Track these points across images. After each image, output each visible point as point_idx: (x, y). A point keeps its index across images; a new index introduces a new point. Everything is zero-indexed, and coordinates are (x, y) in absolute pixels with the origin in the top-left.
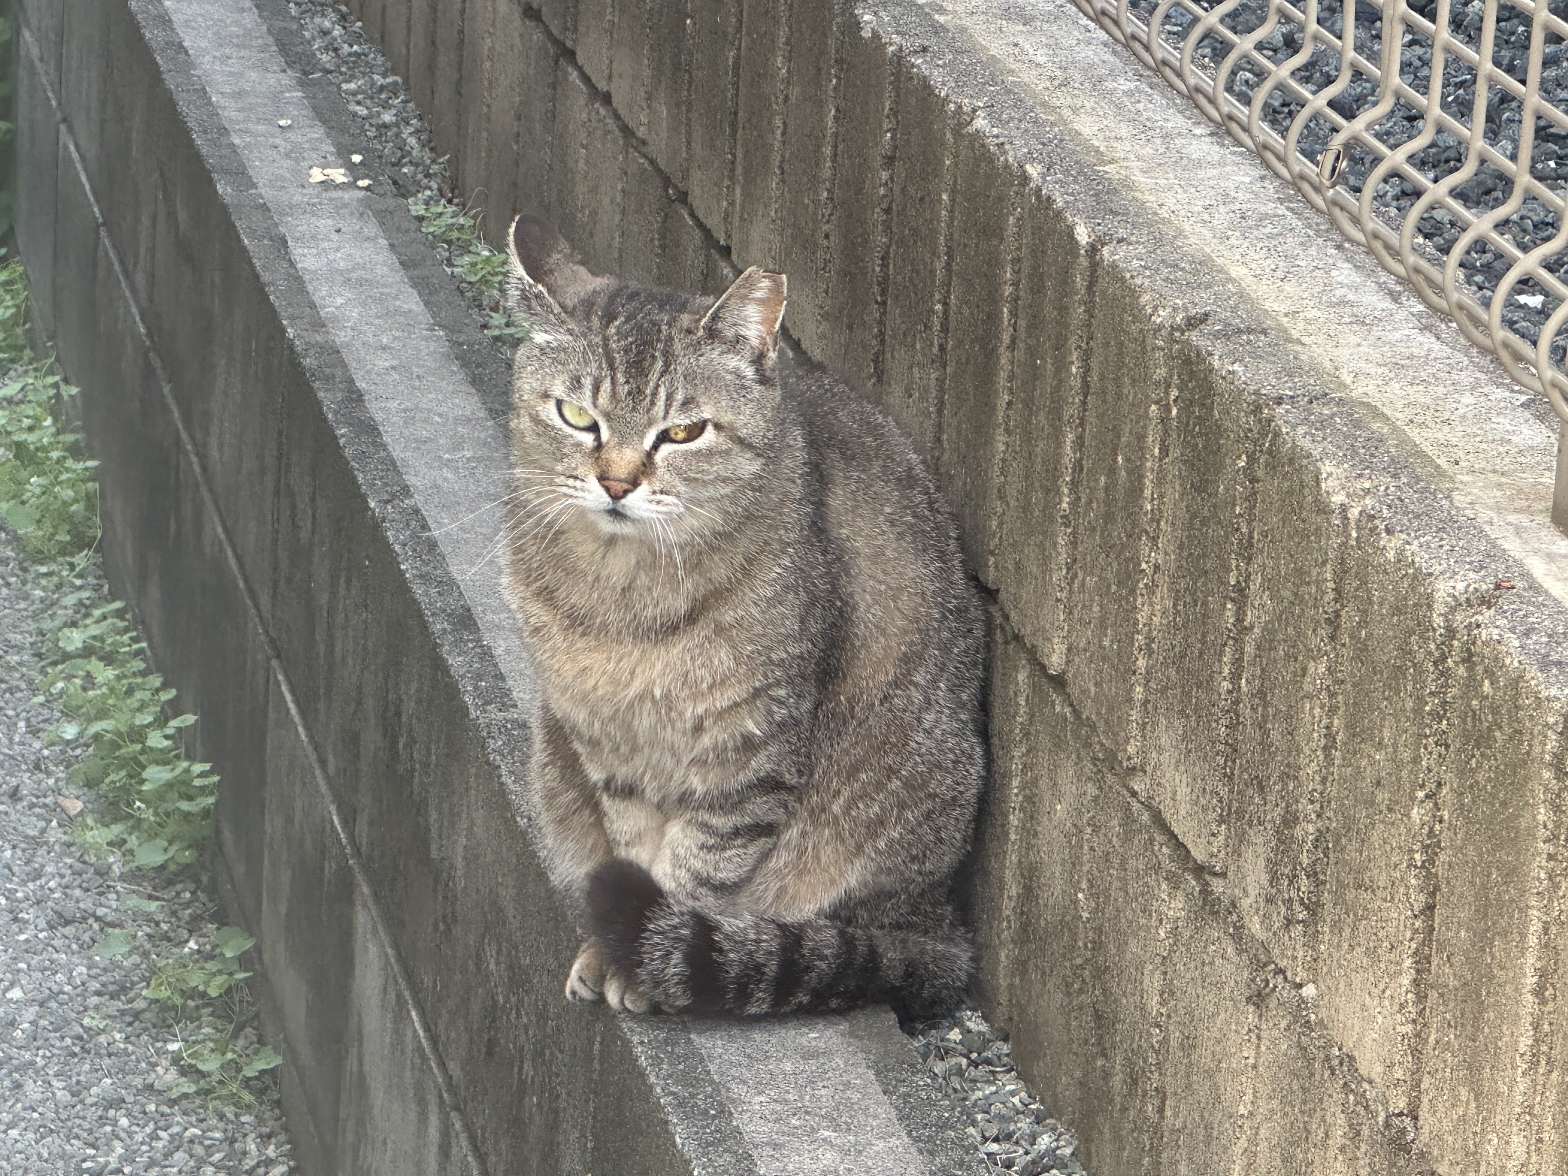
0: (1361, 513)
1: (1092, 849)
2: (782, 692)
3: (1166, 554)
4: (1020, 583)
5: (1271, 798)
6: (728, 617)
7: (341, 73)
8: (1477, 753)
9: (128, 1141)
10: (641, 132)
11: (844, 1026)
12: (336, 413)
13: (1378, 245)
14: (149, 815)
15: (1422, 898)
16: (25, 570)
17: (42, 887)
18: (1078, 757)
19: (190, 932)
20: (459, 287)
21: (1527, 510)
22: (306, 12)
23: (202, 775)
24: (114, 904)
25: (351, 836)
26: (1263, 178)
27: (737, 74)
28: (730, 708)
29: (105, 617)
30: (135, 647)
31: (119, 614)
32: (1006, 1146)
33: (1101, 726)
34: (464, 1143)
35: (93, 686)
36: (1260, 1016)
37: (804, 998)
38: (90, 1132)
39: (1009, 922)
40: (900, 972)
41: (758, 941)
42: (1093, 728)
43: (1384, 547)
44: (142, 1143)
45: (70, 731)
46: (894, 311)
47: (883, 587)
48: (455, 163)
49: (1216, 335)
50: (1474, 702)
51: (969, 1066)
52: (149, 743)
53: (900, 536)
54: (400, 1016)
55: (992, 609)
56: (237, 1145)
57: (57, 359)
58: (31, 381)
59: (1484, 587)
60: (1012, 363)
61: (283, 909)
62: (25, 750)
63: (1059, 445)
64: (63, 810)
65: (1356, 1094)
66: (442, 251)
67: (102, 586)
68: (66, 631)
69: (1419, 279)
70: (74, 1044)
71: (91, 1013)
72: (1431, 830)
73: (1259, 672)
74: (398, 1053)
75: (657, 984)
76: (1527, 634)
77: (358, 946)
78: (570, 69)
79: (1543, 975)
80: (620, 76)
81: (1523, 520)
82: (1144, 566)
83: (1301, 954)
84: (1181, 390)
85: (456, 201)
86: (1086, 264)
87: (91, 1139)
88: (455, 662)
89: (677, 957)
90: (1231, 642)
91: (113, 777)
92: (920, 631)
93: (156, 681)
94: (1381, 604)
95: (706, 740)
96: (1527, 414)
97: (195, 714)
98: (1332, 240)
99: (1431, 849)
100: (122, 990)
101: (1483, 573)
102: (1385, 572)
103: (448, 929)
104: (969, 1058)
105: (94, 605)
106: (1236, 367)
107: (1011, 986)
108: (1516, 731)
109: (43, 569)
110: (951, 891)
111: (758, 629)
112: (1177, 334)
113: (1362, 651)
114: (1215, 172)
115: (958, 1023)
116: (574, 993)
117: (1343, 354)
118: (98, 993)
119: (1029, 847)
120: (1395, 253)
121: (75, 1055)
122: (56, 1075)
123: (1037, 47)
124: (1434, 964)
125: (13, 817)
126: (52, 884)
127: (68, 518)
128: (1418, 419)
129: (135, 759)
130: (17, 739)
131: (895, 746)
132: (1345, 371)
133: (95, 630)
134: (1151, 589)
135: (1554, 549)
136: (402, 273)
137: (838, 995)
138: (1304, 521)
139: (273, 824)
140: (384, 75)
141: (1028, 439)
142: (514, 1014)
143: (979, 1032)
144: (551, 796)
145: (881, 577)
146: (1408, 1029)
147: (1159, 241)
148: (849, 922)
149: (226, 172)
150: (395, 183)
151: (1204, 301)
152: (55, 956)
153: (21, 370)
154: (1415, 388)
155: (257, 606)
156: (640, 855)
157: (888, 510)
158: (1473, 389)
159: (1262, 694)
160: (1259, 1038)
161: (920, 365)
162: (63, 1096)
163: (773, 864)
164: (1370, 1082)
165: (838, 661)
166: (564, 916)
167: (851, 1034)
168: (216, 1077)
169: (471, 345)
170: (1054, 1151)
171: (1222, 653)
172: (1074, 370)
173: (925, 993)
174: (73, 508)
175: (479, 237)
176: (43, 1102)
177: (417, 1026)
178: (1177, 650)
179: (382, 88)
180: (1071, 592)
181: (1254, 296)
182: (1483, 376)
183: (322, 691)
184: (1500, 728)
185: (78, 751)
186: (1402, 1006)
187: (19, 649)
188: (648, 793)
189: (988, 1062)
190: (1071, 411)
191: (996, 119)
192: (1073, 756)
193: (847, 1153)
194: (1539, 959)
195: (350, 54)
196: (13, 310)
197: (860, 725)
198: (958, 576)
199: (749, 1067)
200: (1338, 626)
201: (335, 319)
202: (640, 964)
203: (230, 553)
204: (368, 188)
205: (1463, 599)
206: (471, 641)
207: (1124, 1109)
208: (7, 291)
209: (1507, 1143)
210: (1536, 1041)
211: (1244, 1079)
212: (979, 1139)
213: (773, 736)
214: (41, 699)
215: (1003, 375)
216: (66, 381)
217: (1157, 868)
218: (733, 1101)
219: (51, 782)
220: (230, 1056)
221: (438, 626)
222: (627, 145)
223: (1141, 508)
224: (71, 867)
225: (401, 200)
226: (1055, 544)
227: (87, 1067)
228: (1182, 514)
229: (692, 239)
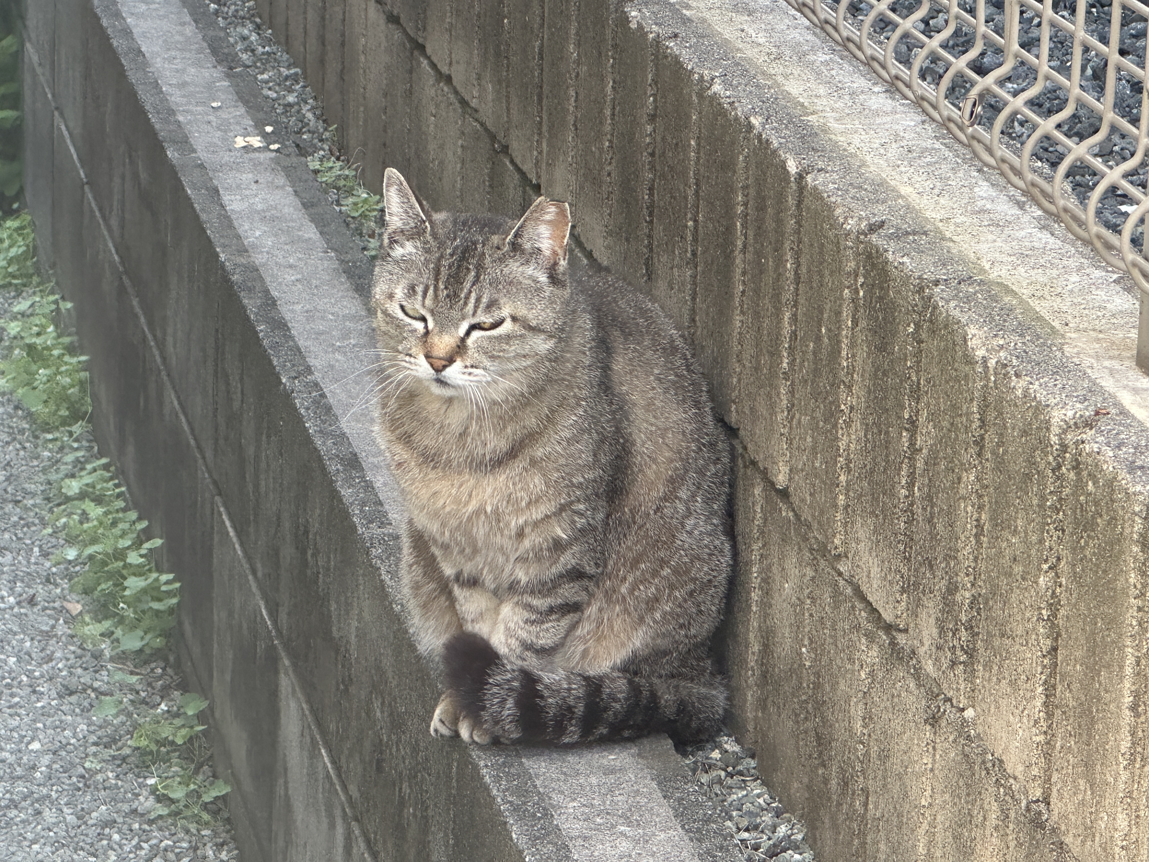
0: (997, 363)
1: (811, 615)
2: (582, 507)
3: (858, 397)
4: (753, 422)
5: (939, 573)
6: (539, 452)
7: (257, 68)
8: (1085, 535)
9: (120, 851)
10: (474, 103)
11: (634, 750)
12: (256, 314)
13: (1005, 167)
14: (130, 614)
15: (1049, 642)
16: (36, 437)
17: (53, 668)
18: (799, 549)
19: (162, 697)
20: (346, 221)
21: (1120, 358)
22: (230, 24)
23: (168, 583)
24: (106, 679)
25: (275, 622)
26: (923, 122)
27: (541, 58)
28: (543, 519)
29: (95, 470)
30: (117, 490)
31: (106, 467)
32: (754, 834)
33: (815, 526)
34: (363, 845)
35: (88, 520)
36: (935, 733)
37: (603, 730)
38: (92, 845)
39: (753, 671)
40: (674, 709)
41: (569, 690)
42: (809, 527)
43: (1014, 388)
44: (130, 852)
45: (71, 554)
46: (659, 229)
47: (654, 429)
48: (342, 130)
49: (890, 237)
50: (1082, 498)
51: (726, 776)
52: (129, 560)
53: (666, 391)
54: (314, 755)
55: (735, 442)
56: (199, 852)
57: (57, 283)
58: (38, 299)
59: (1087, 414)
60: (744, 262)
61: (228, 677)
62: (39, 568)
63: (780, 321)
64: (67, 611)
65: (1005, 788)
66: (333, 195)
67: (93, 447)
68: (67, 481)
69: (1036, 192)
70: (79, 782)
71: (91, 759)
72: (1054, 592)
73: (927, 481)
74: (313, 781)
75: (497, 723)
76: (1119, 447)
77: (283, 704)
78: (422, 59)
79: (1137, 695)
80: (458, 62)
81: (1116, 364)
82: (843, 407)
83: (962, 687)
84: (865, 277)
85: (342, 158)
86: (794, 188)
87: (92, 850)
88: (346, 493)
89: (510, 703)
90: (906, 460)
91: (103, 586)
92: (682, 459)
93: (133, 515)
94: (1013, 429)
95: (527, 543)
96: (1118, 288)
97: (161, 538)
98: (975, 165)
99: (1054, 607)
100: (112, 741)
101: (1086, 403)
102: (1016, 405)
103: (346, 690)
104: (726, 771)
105: (87, 461)
106: (905, 259)
107: (756, 717)
108: (1112, 518)
109: (50, 436)
110: (710, 649)
111: (562, 461)
112: (862, 237)
113: (1000, 465)
114: (889, 119)
115: (718, 746)
116: (436, 731)
117: (984, 247)
118: (95, 744)
119: (766, 615)
120: (1018, 173)
121: (79, 789)
122: (66, 805)
123: (758, 31)
124: (1058, 691)
125: (31, 617)
126: (60, 665)
127: (66, 398)
128: (1039, 294)
129: (119, 572)
130: (33, 560)
131: (665, 543)
132: (984, 260)
133: (88, 480)
134: (848, 424)
135: (1138, 385)
136: (303, 211)
137: (630, 727)
138: (956, 370)
139: (219, 616)
140: (288, 68)
141: (757, 315)
142: (394, 749)
143: (734, 752)
144: (416, 587)
145: (653, 420)
146: (1041, 738)
147: (847, 169)
148: (636, 673)
149: (174, 142)
150: (298, 146)
151: (880, 212)
152: (64, 717)
153: (31, 291)
154: (1036, 271)
155: (204, 458)
156: (482, 629)
157: (656, 371)
158: (1078, 270)
159: (929, 498)
160: (934, 748)
161: (680, 267)
162: (71, 819)
163: (579, 632)
164: (1015, 778)
165: (622, 482)
166: (428, 675)
167: (639, 755)
168: (182, 804)
169: (354, 262)
170: (789, 837)
171: (900, 469)
172: (789, 266)
173: (694, 725)
174: (70, 392)
175: (359, 184)
176: (56, 824)
177: (326, 760)
178: (868, 467)
179: (287, 78)
180: (791, 428)
181: (917, 207)
182: (1086, 261)
183: (252, 518)
184: (1101, 516)
185: (78, 568)
186: (1036, 722)
187: (34, 495)
188: (487, 583)
189: (740, 773)
190: (787, 296)
191: (727, 84)
192: (796, 548)
193: (638, 842)
194: (1134, 684)
195: (263, 54)
196: (24, 248)
197: (640, 528)
198: (709, 419)
199: (565, 781)
200: (984, 445)
201: (254, 246)
202: (484, 708)
203: (183, 419)
204: (277, 151)
205: (1072, 423)
206: (358, 477)
207: (839, 804)
208: (19, 235)
209: (1114, 819)
210: (1133, 744)
211: (924, 779)
212: (734, 829)
213: (576, 539)
214: (50, 530)
215: (739, 271)
216: (63, 298)
217: (857, 628)
218: (553, 807)
219: (58, 591)
220: (192, 787)
221: (333, 467)
222: (464, 113)
223: (840, 365)
224: (74, 652)
225: (303, 159)
226: (778, 394)
227: (88, 798)
228: (869, 368)
229: (512, 180)
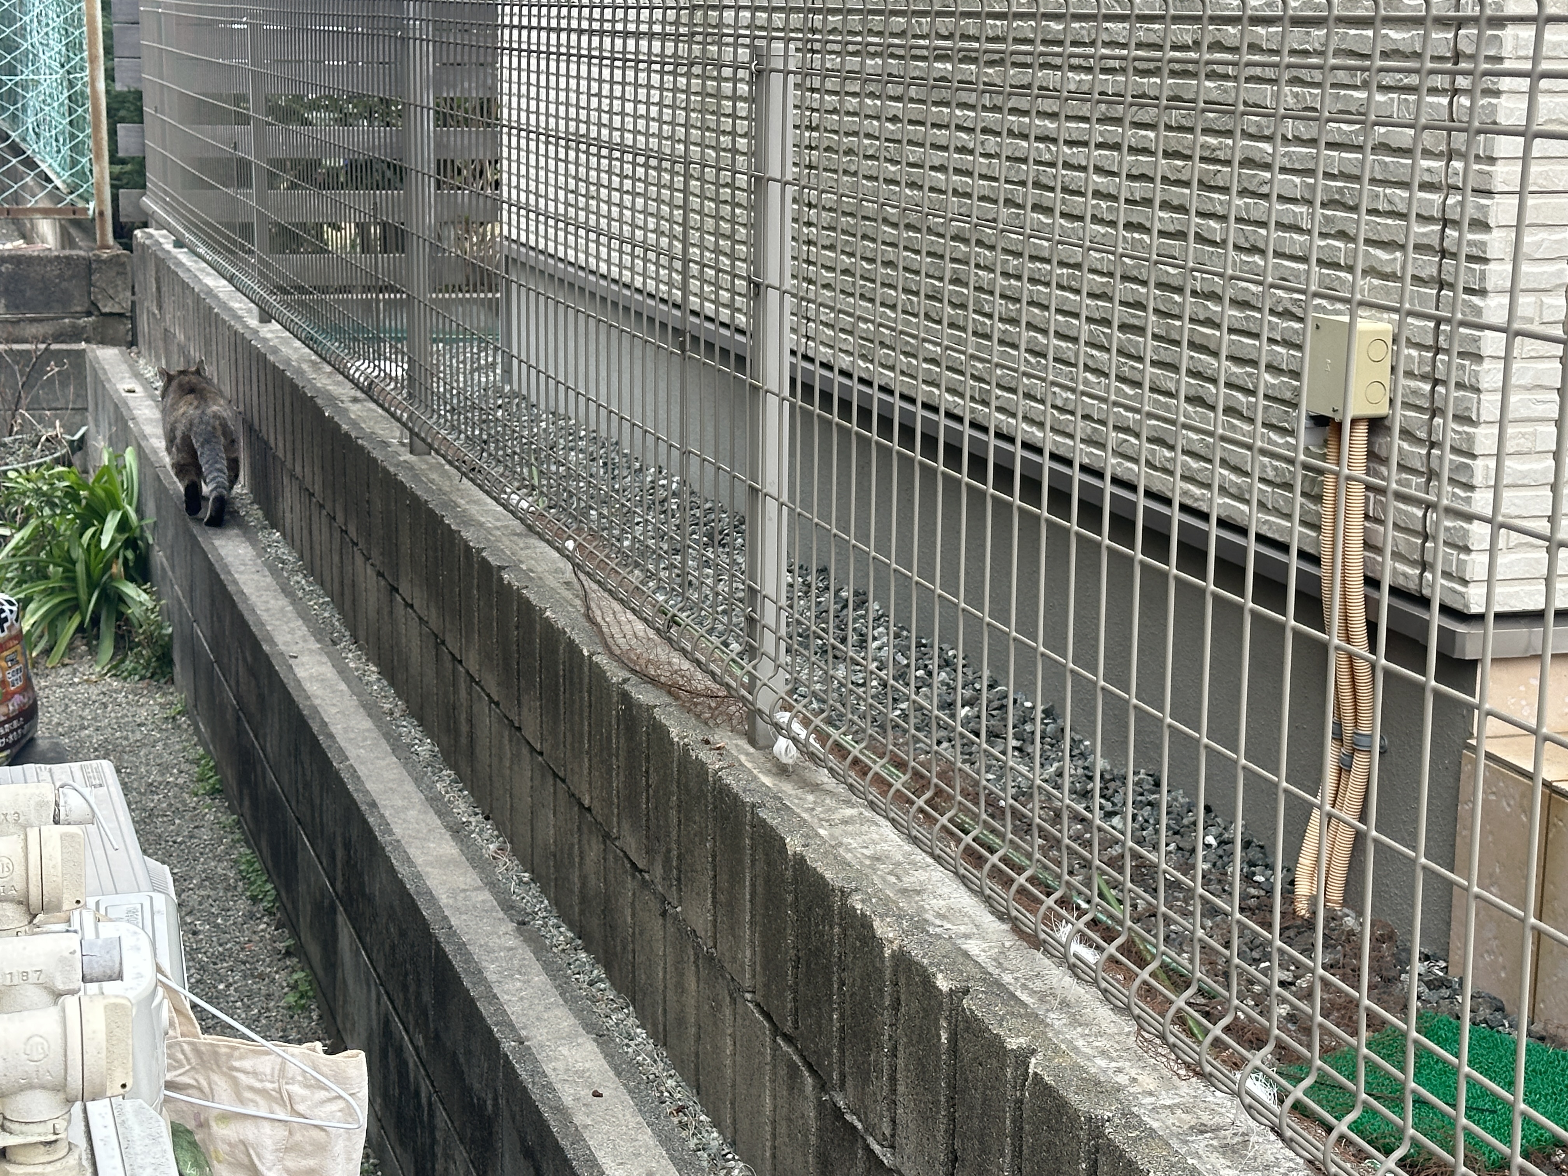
0: (684, 744)
3: (621, 762)
5: (662, 844)
7: (307, 598)
10: (426, 618)
15: (712, 873)
22: (290, 575)
25: (334, 889)
27: (460, 597)
33: (604, 824)
34: (386, 998)
36: (664, 920)
43: (692, 755)
46: (523, 682)
48: (355, 631)
50: (724, 805)
54: (357, 953)
59: (725, 766)
60: (565, 698)
63: (583, 726)
65: (697, 943)
72: (713, 850)
73: (655, 801)
74: (358, 968)
76: (739, 781)
77: (339, 929)
78: (397, 595)
80: (416, 597)
81: (738, 742)
82: (614, 767)
83: (675, 897)
84: (622, 705)
86: (587, 662)
88: (371, 820)
90: (645, 791)
94: (692, 774)
101: (724, 761)
102: (693, 763)
103: (374, 920)
104: (566, 945)
106: (640, 696)
107: (580, 919)
108: (737, 814)
112: (619, 686)
113: (687, 792)
119: (583, 868)
124: (718, 895)
134: (617, 775)
135: (749, 751)
138: (665, 748)
139: (302, 888)
140: (324, 598)
141: (572, 724)
143: (570, 936)
146: (711, 918)
149: (266, 641)
150: (332, 640)
155: (290, 806)
159: (656, 808)
160: (664, 928)
164: (701, 938)
171: (642, 795)
172: (586, 699)
178: (627, 795)
179: (323, 603)
184: (732, 813)
186: (709, 911)
190: (586, 714)
193: (525, 982)
194: (750, 889)
195: (309, 591)
200: (680, 783)
201: (314, 695)
203: (278, 787)
204: (321, 643)
205: (718, 770)
206: (376, 812)
209: (745, 953)
210: (751, 917)
211: (660, 943)
215: (562, 702)
217: (626, 872)
221: (363, 807)
222: (420, 623)
223: (612, 747)
228: (625, 748)
229: (447, 658)
